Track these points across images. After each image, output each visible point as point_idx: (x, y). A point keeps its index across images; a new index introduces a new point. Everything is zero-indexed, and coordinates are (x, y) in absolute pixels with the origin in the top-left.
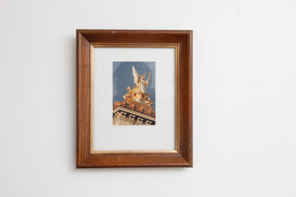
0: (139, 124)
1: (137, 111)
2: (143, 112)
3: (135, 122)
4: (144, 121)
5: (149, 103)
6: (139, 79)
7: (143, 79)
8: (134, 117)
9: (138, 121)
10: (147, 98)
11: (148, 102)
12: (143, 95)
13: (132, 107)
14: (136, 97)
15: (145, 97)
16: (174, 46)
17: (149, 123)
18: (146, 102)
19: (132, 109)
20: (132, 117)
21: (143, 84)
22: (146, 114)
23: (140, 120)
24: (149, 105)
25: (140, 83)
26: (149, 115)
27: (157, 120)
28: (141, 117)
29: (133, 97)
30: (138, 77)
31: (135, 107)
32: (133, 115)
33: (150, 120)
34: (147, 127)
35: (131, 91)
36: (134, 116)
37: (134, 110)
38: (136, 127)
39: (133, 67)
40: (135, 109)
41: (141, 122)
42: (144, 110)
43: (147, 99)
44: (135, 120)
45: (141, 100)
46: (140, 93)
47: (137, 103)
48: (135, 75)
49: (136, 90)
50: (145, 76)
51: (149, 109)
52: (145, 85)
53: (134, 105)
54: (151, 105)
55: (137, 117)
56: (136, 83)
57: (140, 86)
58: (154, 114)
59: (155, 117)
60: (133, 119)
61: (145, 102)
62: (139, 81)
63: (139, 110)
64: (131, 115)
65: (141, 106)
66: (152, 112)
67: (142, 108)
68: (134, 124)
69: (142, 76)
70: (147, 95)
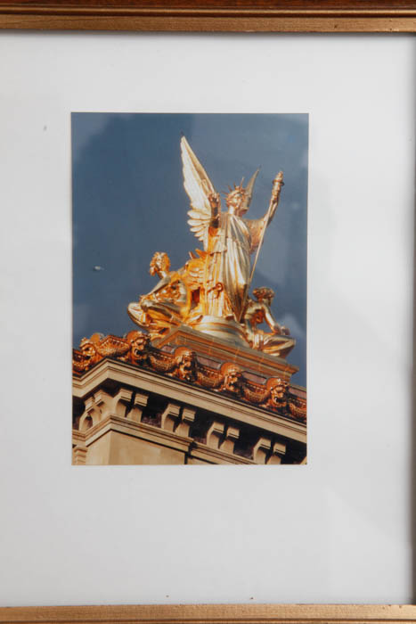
0: (213, 459)
1: (207, 388)
2: (238, 393)
3: (193, 446)
4: (245, 443)
5: (272, 343)
6: (215, 211)
7: (241, 213)
8: (187, 422)
9: (211, 442)
10: (260, 315)
11: (266, 339)
12: (238, 300)
13: (176, 367)
14: (200, 309)
15: (251, 310)
17: (269, 454)
18: (256, 338)
19: (177, 378)
20: (177, 420)
21: (237, 235)
22: (255, 404)
23: (222, 438)
24: (273, 353)
25: (220, 232)
26: (270, 411)
27: (315, 436)
28: (228, 422)
29: (184, 310)
30: (213, 200)
31: (195, 367)
32: (183, 406)
33: (275, 438)
34: (265, 475)
35: (174, 276)
36: (189, 415)
37: (192, 381)
38: (196, 470)
39: (184, 144)
40: (194, 376)
41: (228, 448)
42: (242, 379)
43: (258, 321)
44: (191, 434)
45: (229, 328)
46: (219, 288)
47: (207, 341)
48: (196, 187)
49: (201, 273)
50: (248, 193)
51: (269, 376)
52: (249, 244)
53: (187, 353)
54: (284, 353)
55: (204, 420)
56: (203, 235)
57: (220, 247)
58: (301, 403)
59: (301, 419)
60: (183, 432)
61: (251, 336)
62: (215, 224)
63: (215, 382)
64: (172, 409)
65: (227, 361)
66: (287, 395)
67: (232, 370)
68: (188, 458)
69: (234, 197)
70: (259, 297)
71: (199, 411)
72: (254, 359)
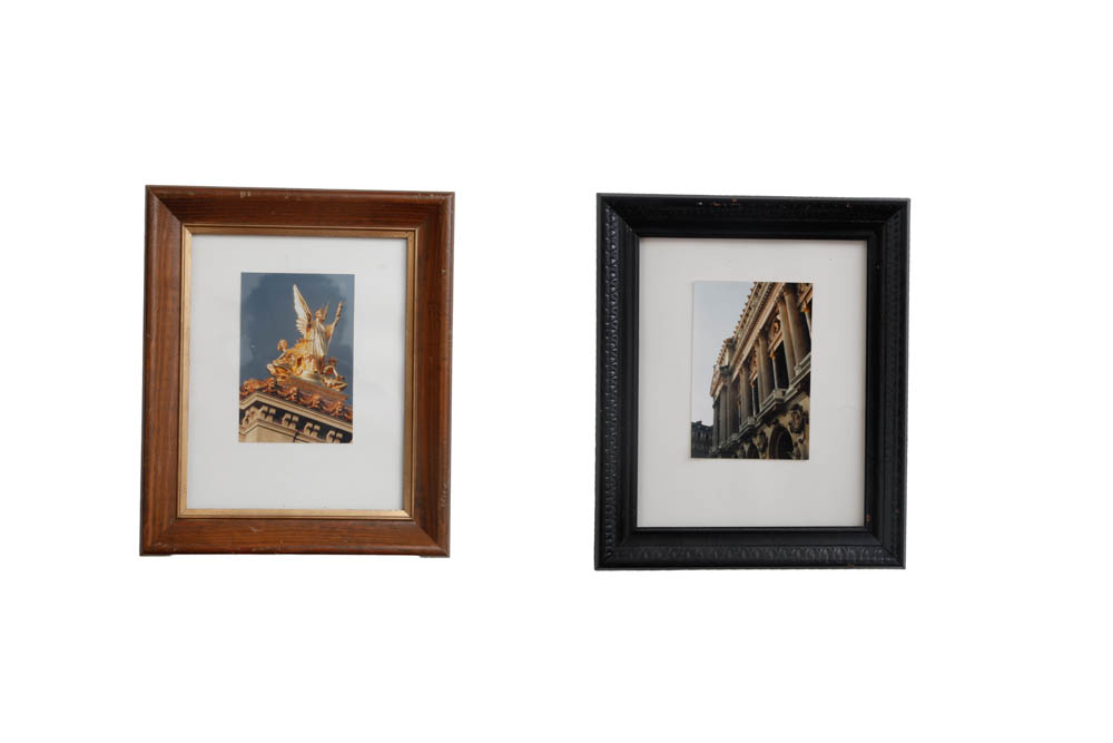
0: (307, 440)
1: (305, 406)
2: (319, 409)
3: (297, 434)
4: (323, 433)
5: (336, 384)
6: (309, 320)
7: (322, 321)
8: (294, 422)
9: (307, 432)
10: (331, 370)
11: (334, 382)
12: (320, 363)
13: (289, 395)
14: (301, 367)
15: (326, 368)
16: (406, 235)
17: (334, 438)
18: (329, 382)
19: (290, 401)
20: (290, 421)
21: (320, 332)
22: (328, 414)
23: (312, 430)
24: (337, 389)
25: (312, 330)
26: (334, 417)
27: (357, 429)
28: (315, 422)
29: (294, 368)
30: (309, 315)
31: (299, 395)
32: (293, 414)
33: (337, 430)
34: (331, 449)
35: (290, 351)
36: (296, 419)
37: (297, 402)
38: (299, 446)
39: (295, 288)
40: (299, 400)
41: (314, 435)
42: (321, 401)
43: (330, 372)
44: (297, 428)
45: (315, 376)
46: (311, 357)
47: (304, 383)
48: (300, 309)
49: (302, 350)
50: (326, 311)
51: (334, 400)
52: (325, 336)
53: (295, 389)
54: (342, 389)
55: (303, 421)
56: (303, 331)
57: (312, 337)
58: (350, 413)
59: (350, 421)
60: (292, 427)
61: (326, 381)
62: (309, 326)
63: (308, 403)
64: (287, 416)
65: (314, 393)
66: (343, 410)
67: (317, 397)
68: (295, 439)
69: (319, 314)
70: (330, 362)
71: (301, 417)
72: (328, 390)
